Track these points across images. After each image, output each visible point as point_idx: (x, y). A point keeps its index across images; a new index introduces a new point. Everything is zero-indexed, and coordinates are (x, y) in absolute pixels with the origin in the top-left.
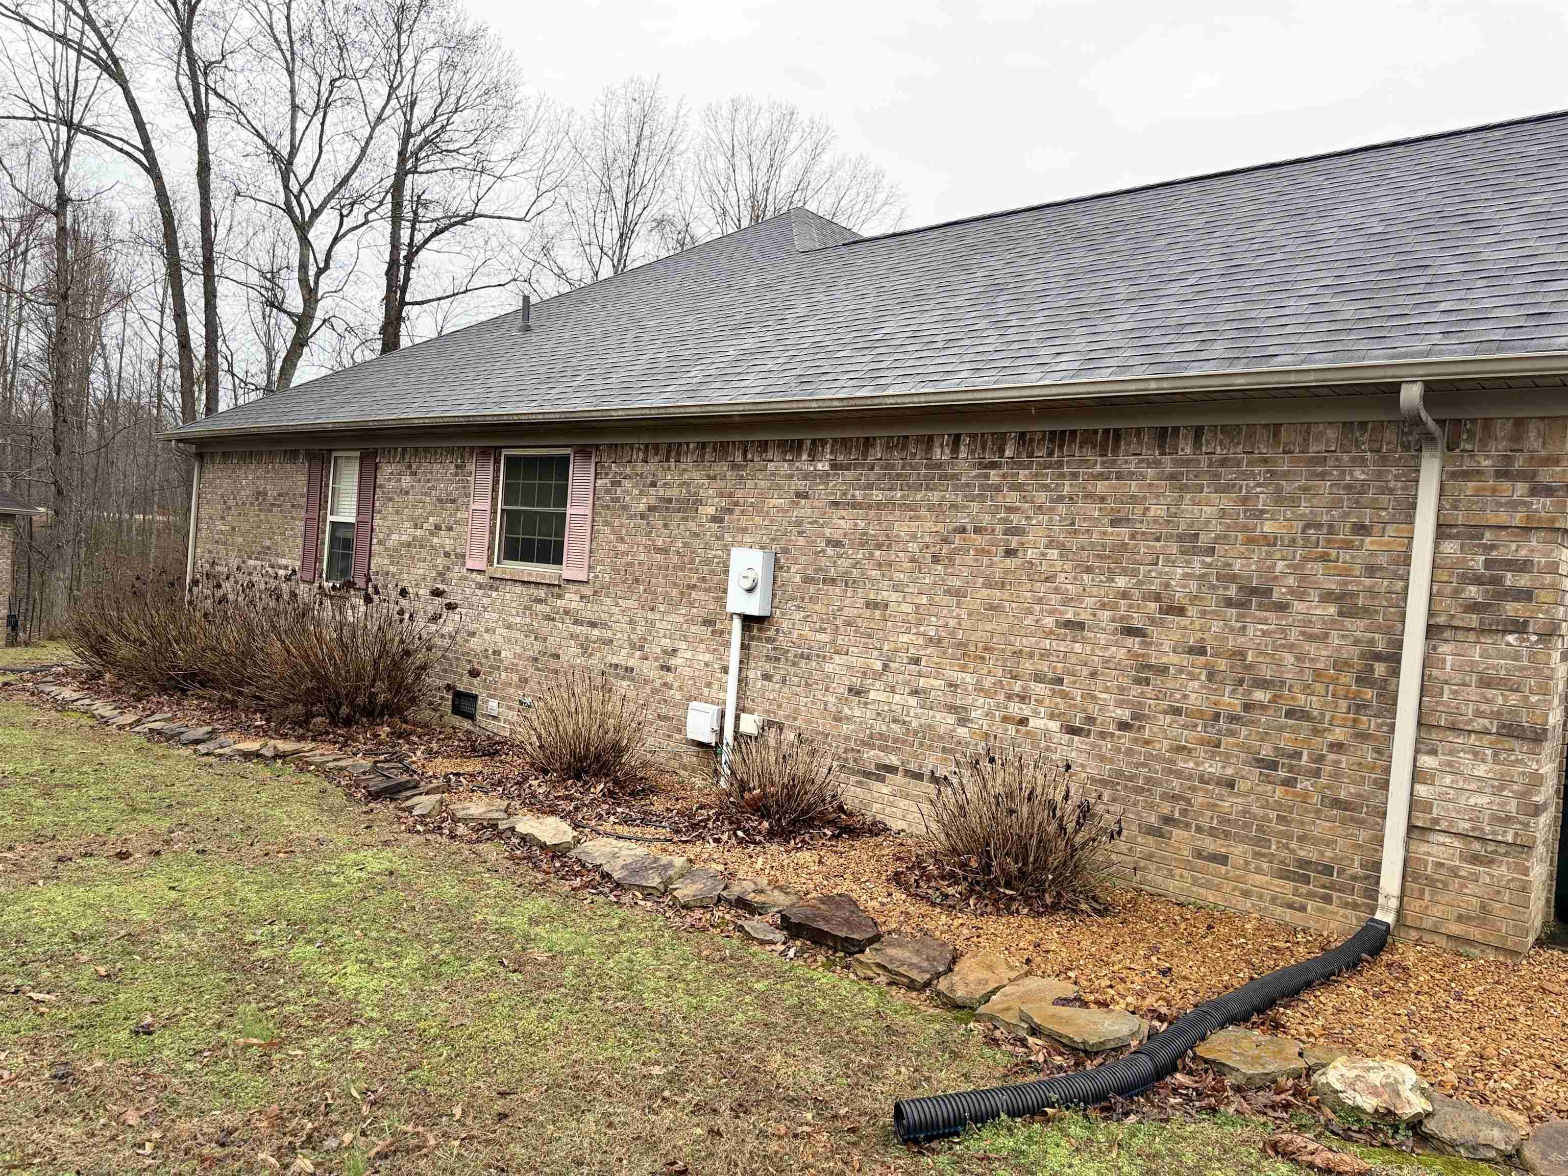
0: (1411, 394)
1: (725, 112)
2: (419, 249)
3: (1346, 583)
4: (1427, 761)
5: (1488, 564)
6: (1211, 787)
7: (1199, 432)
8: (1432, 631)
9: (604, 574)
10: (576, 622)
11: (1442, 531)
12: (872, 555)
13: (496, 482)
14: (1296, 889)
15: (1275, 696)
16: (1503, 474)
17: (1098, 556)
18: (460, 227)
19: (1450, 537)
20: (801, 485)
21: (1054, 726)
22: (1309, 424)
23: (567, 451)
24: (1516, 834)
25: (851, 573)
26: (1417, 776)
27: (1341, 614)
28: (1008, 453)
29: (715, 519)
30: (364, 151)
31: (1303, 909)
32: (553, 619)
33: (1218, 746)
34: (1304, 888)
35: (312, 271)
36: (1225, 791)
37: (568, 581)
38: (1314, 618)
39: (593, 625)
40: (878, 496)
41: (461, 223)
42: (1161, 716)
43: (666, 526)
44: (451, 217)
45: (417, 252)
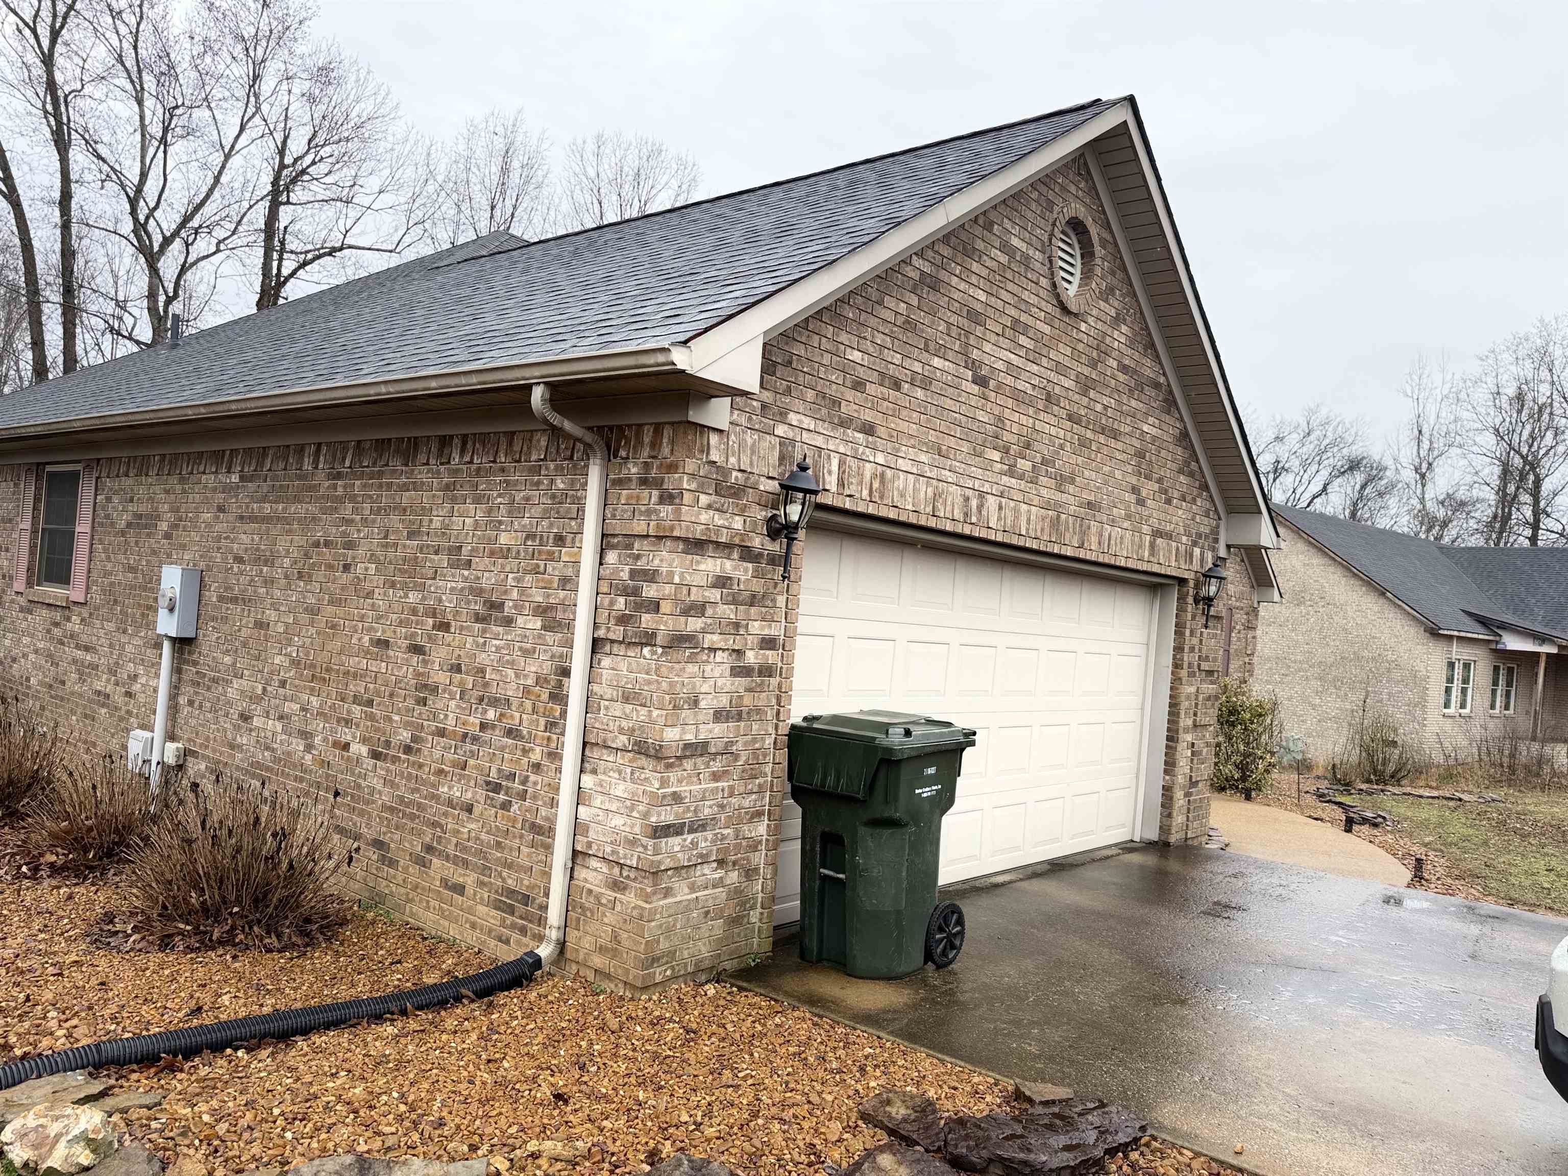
0: (538, 395)
1: (591, 147)
2: (287, 279)
3: (548, 596)
4: (588, 781)
5: (633, 574)
6: (457, 812)
7: (464, 439)
8: (596, 644)
9: (97, 597)
10: (78, 647)
11: (606, 541)
12: (261, 571)
13: (37, 500)
14: (503, 920)
15: (502, 715)
16: (644, 482)
17: (400, 570)
18: (329, 258)
19: (613, 547)
20: (220, 497)
21: (364, 750)
22: (532, 431)
23: (79, 467)
24: (639, 857)
25: (247, 590)
26: (580, 797)
27: (544, 628)
28: (347, 464)
29: (168, 536)
30: (217, 179)
31: (507, 942)
32: (63, 644)
33: (464, 769)
34: (510, 919)
35: (162, 299)
36: (464, 815)
37: (75, 602)
38: (528, 633)
39: (87, 649)
40: (267, 508)
41: (330, 254)
42: (430, 738)
43: (137, 543)
44: (318, 250)
45: (285, 283)
